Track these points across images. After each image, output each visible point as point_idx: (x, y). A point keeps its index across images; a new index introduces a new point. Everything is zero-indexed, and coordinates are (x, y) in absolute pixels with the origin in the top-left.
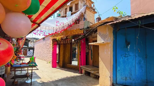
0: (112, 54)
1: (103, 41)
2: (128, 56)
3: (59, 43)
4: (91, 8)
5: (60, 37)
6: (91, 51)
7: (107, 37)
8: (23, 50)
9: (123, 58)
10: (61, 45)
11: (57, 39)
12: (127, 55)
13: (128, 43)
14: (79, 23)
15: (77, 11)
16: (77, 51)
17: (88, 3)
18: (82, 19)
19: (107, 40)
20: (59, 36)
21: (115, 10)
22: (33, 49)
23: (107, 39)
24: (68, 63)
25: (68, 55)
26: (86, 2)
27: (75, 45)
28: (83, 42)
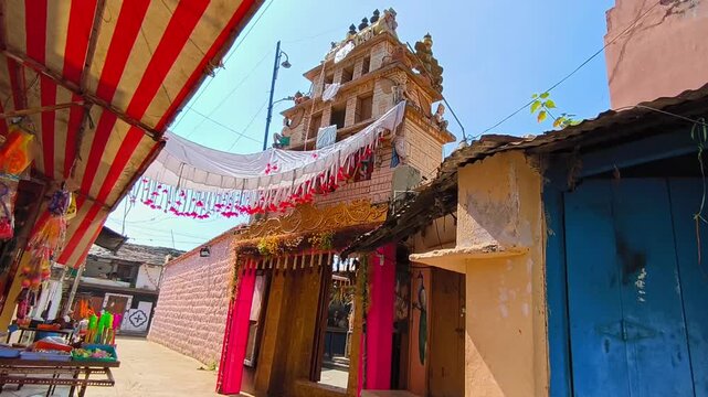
0: (543, 318)
1: (489, 241)
2: (639, 337)
3: (267, 265)
4: (430, 116)
5: (275, 237)
6: (423, 311)
7: (513, 219)
8: (107, 298)
9: (614, 344)
10: (277, 274)
11: (260, 247)
12: (632, 332)
13: (632, 262)
14: (369, 178)
15: (364, 123)
16: (351, 317)
17: (414, 93)
18: (385, 157)
19: (514, 233)
20: (271, 234)
21: (542, 113)
22: (152, 297)
23: (511, 228)
24: (301, 377)
25: (304, 330)
26: (405, 87)
27: (347, 290)
28: (382, 263)
